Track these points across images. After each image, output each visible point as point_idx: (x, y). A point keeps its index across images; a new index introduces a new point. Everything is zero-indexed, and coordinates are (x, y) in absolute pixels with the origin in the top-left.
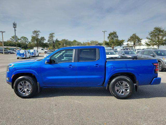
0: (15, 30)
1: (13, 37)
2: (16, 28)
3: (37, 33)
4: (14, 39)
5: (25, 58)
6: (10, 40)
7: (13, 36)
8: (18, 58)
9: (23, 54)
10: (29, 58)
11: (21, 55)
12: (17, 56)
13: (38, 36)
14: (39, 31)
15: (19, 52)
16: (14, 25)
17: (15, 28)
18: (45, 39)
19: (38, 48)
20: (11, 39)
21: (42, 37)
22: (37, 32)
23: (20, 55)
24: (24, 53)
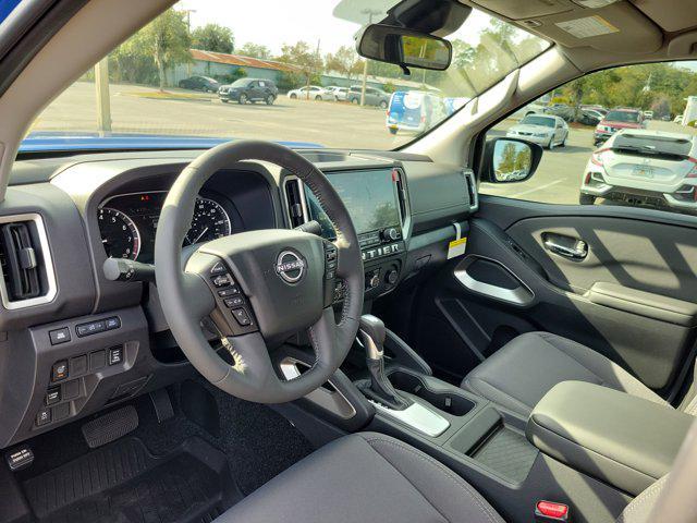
8: (393, 130)
9: (416, 114)
11: (405, 117)
15: (402, 100)
24: (419, 109)
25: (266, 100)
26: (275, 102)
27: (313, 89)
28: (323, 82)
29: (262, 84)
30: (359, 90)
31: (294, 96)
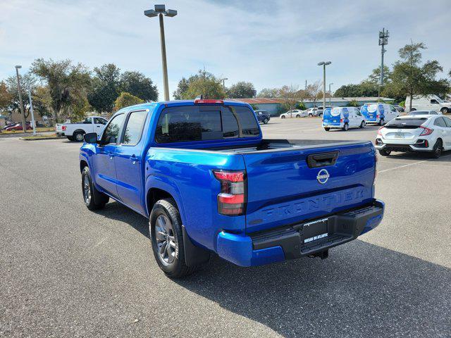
0: (383, 51)
1: (377, 72)
2: (385, 46)
3: (414, 53)
4: (378, 77)
5: (343, 129)
6: (370, 80)
7: (377, 67)
8: (327, 129)
9: (338, 118)
10: (361, 127)
11: (332, 121)
12: (324, 123)
13: (415, 61)
14: (420, 46)
15: (330, 112)
16: (383, 37)
17: (383, 45)
18: (441, 69)
19: (412, 98)
20: (371, 76)
21: (432, 60)
22: (415, 49)
23: (331, 119)
24: (339, 116)
25: (263, 121)
26: (269, 122)
27: (295, 112)
28: (307, 106)
29: (260, 113)
30: (322, 108)
31: (283, 117)
